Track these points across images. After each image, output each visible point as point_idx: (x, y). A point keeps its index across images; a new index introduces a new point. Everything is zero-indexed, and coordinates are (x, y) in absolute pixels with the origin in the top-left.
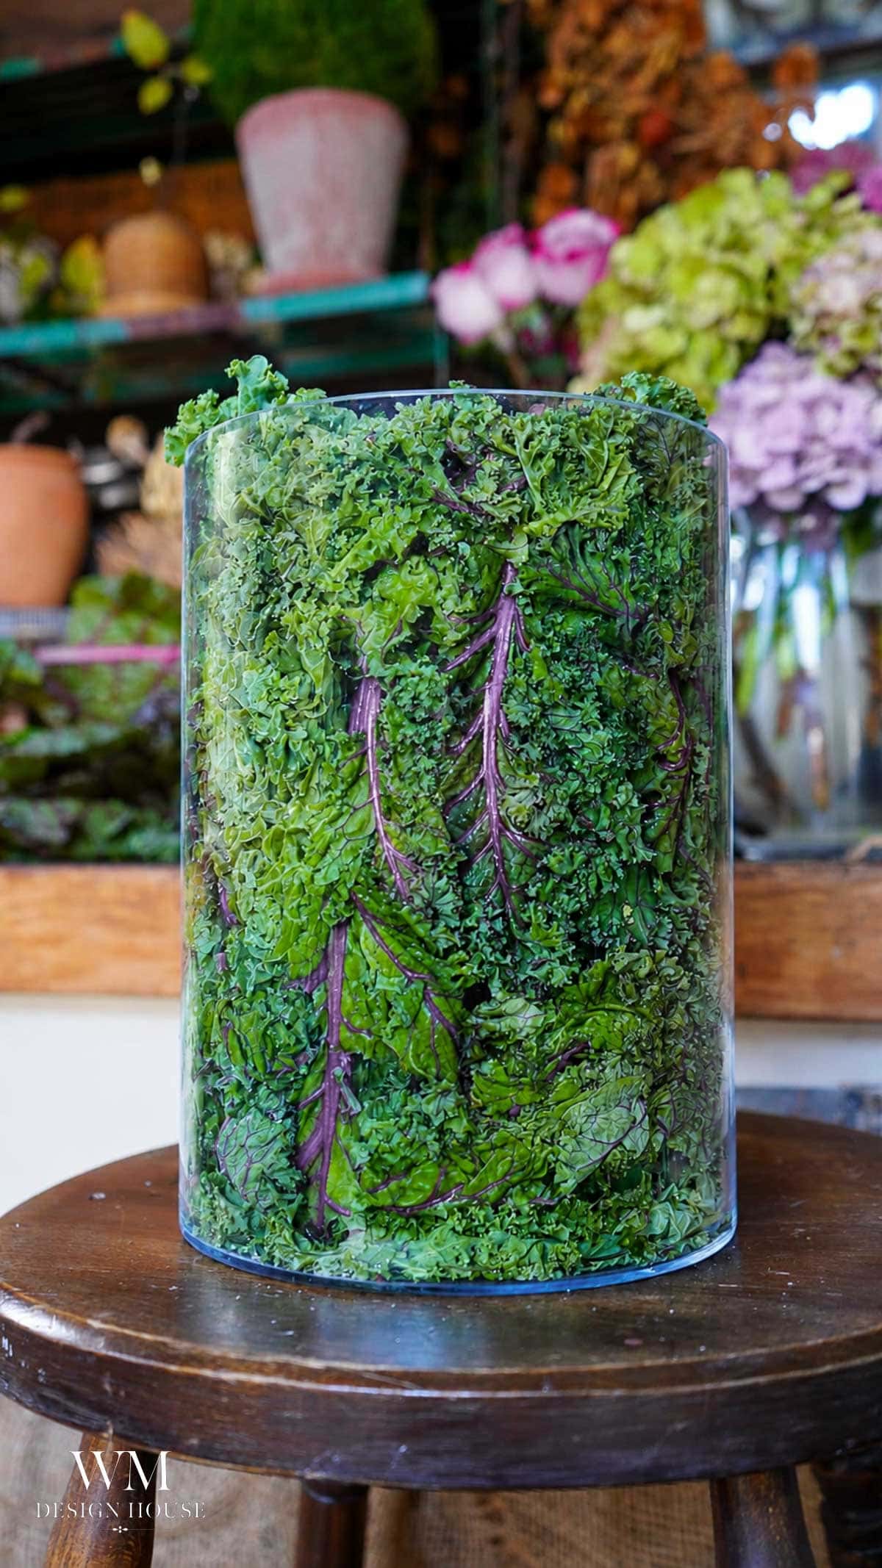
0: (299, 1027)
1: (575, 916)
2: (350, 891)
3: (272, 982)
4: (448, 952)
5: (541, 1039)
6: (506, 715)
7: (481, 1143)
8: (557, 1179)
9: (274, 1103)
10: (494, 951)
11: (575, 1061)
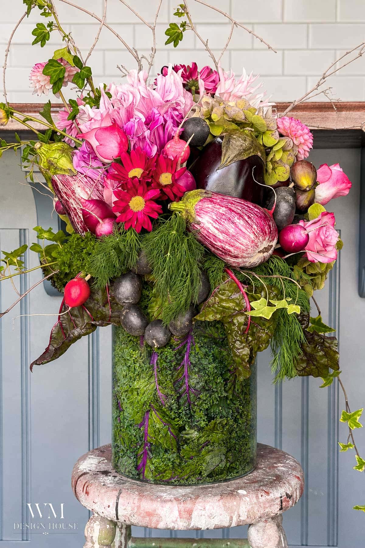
0: (137, 436)
1: (207, 410)
2: (150, 403)
3: (131, 425)
4: (174, 419)
5: (198, 440)
6: (190, 361)
7: (183, 465)
8: (202, 474)
9: (131, 455)
10: (186, 418)
11: (207, 445)
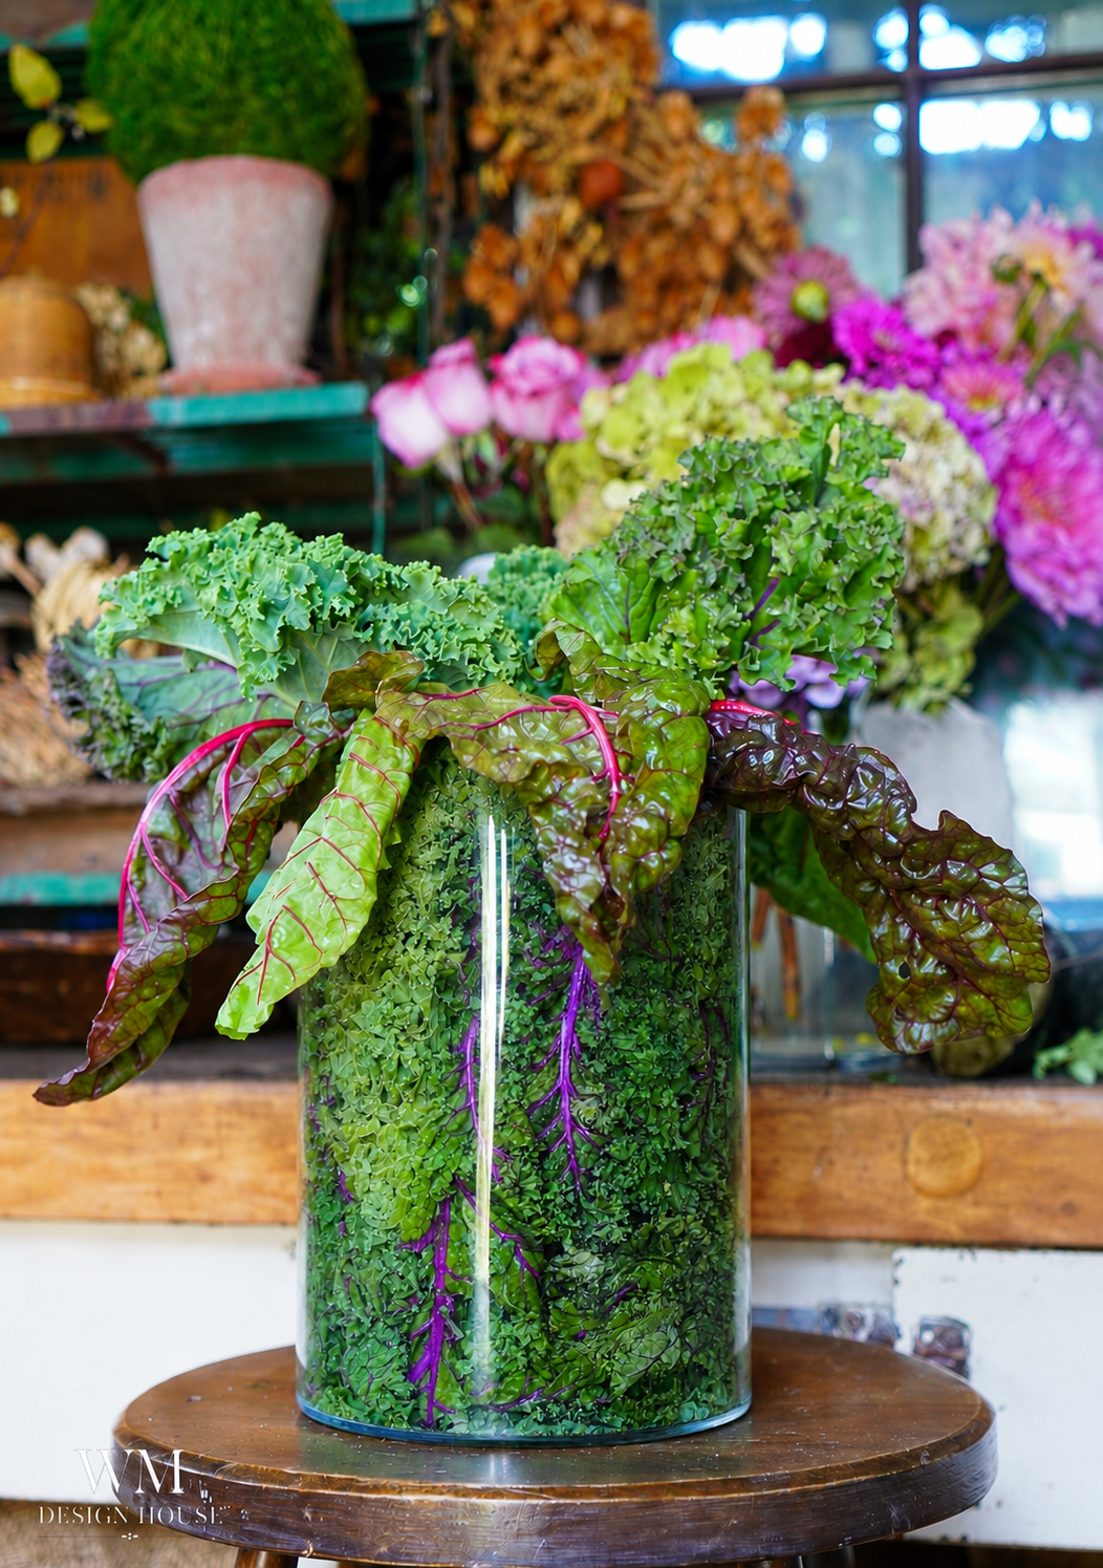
0: (411, 1277)
1: (629, 1191)
2: (454, 1175)
3: (386, 1245)
4: (530, 1220)
5: (602, 1282)
6: (578, 1038)
7: (557, 1358)
8: (612, 1384)
9: (389, 1334)
10: (567, 1215)
11: (626, 1298)
